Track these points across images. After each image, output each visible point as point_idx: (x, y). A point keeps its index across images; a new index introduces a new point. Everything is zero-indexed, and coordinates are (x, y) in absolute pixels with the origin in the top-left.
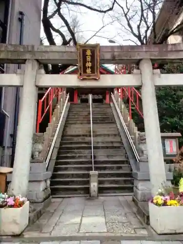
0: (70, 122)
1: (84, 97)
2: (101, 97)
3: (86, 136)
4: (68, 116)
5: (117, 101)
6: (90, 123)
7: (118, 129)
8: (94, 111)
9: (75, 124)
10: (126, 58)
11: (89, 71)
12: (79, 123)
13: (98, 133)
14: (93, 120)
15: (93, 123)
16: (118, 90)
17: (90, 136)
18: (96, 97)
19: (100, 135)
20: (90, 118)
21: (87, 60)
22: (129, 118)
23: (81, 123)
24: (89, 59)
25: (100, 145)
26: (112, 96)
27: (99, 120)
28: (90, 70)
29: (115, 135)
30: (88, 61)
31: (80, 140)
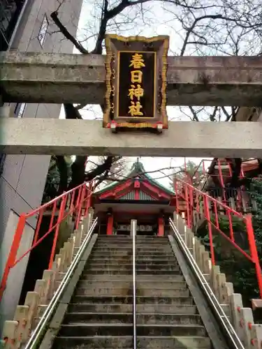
0: (93, 269)
1: (122, 228)
2: (150, 229)
3: (122, 300)
4: (91, 257)
5: (182, 232)
8: (139, 249)
9: (102, 273)
10: (236, 83)
11: (135, 109)
12: (110, 273)
14: (137, 267)
15: (138, 273)
16: (180, 214)
17: (130, 301)
18: (143, 229)
20: (132, 262)
21: (133, 81)
22: (210, 262)
24: (137, 77)
25: (152, 324)
26: (172, 223)
27: (149, 267)
28: (139, 106)
29: (183, 300)
30: (136, 84)
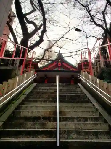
6: (56, 101)
7: (97, 110)
12: (42, 101)
13: (68, 115)
15: (60, 101)
19: (72, 119)
23: (44, 101)
27: (68, 98)
31: (38, 128)
